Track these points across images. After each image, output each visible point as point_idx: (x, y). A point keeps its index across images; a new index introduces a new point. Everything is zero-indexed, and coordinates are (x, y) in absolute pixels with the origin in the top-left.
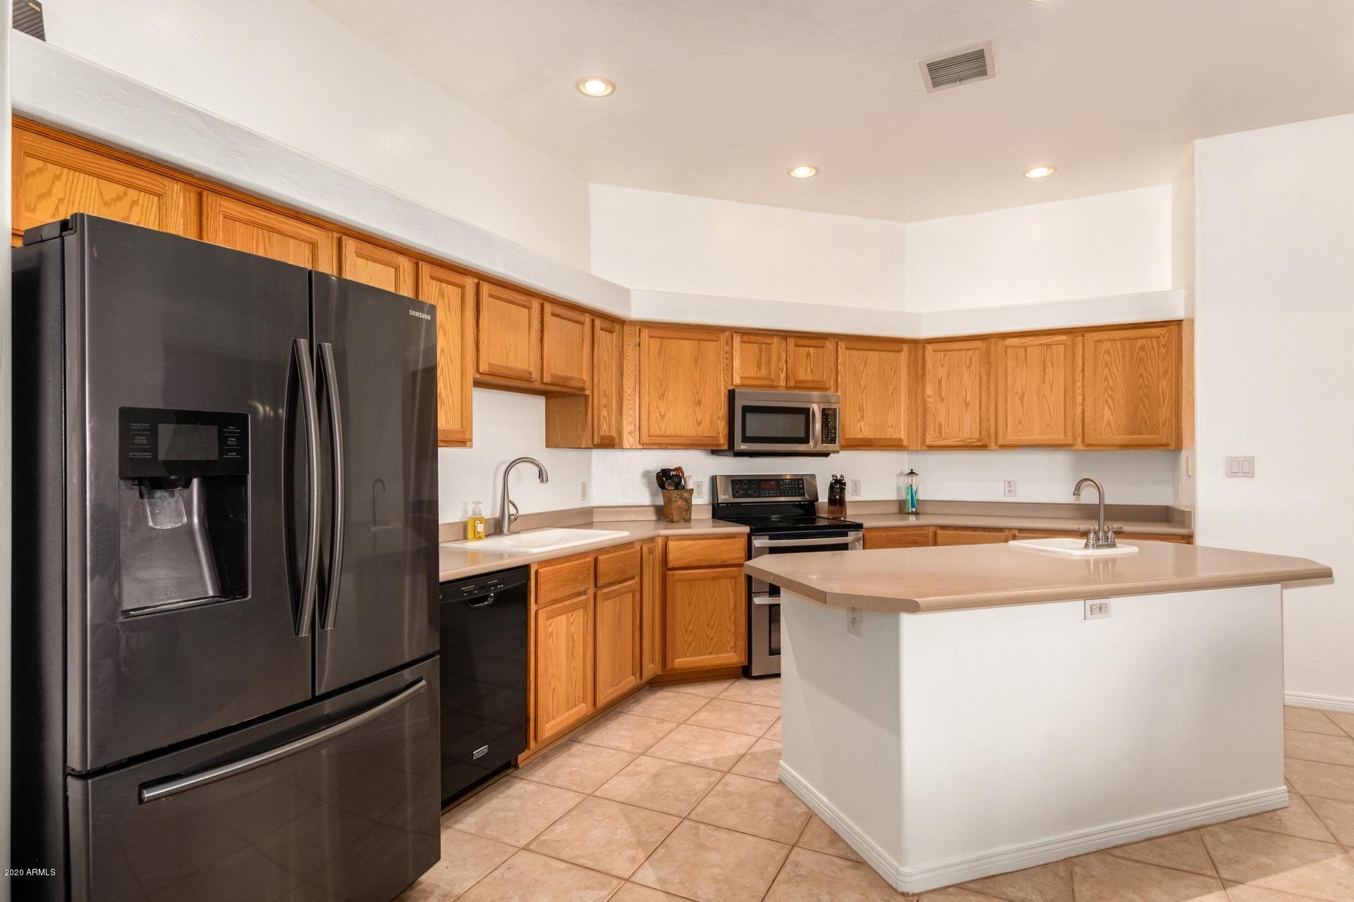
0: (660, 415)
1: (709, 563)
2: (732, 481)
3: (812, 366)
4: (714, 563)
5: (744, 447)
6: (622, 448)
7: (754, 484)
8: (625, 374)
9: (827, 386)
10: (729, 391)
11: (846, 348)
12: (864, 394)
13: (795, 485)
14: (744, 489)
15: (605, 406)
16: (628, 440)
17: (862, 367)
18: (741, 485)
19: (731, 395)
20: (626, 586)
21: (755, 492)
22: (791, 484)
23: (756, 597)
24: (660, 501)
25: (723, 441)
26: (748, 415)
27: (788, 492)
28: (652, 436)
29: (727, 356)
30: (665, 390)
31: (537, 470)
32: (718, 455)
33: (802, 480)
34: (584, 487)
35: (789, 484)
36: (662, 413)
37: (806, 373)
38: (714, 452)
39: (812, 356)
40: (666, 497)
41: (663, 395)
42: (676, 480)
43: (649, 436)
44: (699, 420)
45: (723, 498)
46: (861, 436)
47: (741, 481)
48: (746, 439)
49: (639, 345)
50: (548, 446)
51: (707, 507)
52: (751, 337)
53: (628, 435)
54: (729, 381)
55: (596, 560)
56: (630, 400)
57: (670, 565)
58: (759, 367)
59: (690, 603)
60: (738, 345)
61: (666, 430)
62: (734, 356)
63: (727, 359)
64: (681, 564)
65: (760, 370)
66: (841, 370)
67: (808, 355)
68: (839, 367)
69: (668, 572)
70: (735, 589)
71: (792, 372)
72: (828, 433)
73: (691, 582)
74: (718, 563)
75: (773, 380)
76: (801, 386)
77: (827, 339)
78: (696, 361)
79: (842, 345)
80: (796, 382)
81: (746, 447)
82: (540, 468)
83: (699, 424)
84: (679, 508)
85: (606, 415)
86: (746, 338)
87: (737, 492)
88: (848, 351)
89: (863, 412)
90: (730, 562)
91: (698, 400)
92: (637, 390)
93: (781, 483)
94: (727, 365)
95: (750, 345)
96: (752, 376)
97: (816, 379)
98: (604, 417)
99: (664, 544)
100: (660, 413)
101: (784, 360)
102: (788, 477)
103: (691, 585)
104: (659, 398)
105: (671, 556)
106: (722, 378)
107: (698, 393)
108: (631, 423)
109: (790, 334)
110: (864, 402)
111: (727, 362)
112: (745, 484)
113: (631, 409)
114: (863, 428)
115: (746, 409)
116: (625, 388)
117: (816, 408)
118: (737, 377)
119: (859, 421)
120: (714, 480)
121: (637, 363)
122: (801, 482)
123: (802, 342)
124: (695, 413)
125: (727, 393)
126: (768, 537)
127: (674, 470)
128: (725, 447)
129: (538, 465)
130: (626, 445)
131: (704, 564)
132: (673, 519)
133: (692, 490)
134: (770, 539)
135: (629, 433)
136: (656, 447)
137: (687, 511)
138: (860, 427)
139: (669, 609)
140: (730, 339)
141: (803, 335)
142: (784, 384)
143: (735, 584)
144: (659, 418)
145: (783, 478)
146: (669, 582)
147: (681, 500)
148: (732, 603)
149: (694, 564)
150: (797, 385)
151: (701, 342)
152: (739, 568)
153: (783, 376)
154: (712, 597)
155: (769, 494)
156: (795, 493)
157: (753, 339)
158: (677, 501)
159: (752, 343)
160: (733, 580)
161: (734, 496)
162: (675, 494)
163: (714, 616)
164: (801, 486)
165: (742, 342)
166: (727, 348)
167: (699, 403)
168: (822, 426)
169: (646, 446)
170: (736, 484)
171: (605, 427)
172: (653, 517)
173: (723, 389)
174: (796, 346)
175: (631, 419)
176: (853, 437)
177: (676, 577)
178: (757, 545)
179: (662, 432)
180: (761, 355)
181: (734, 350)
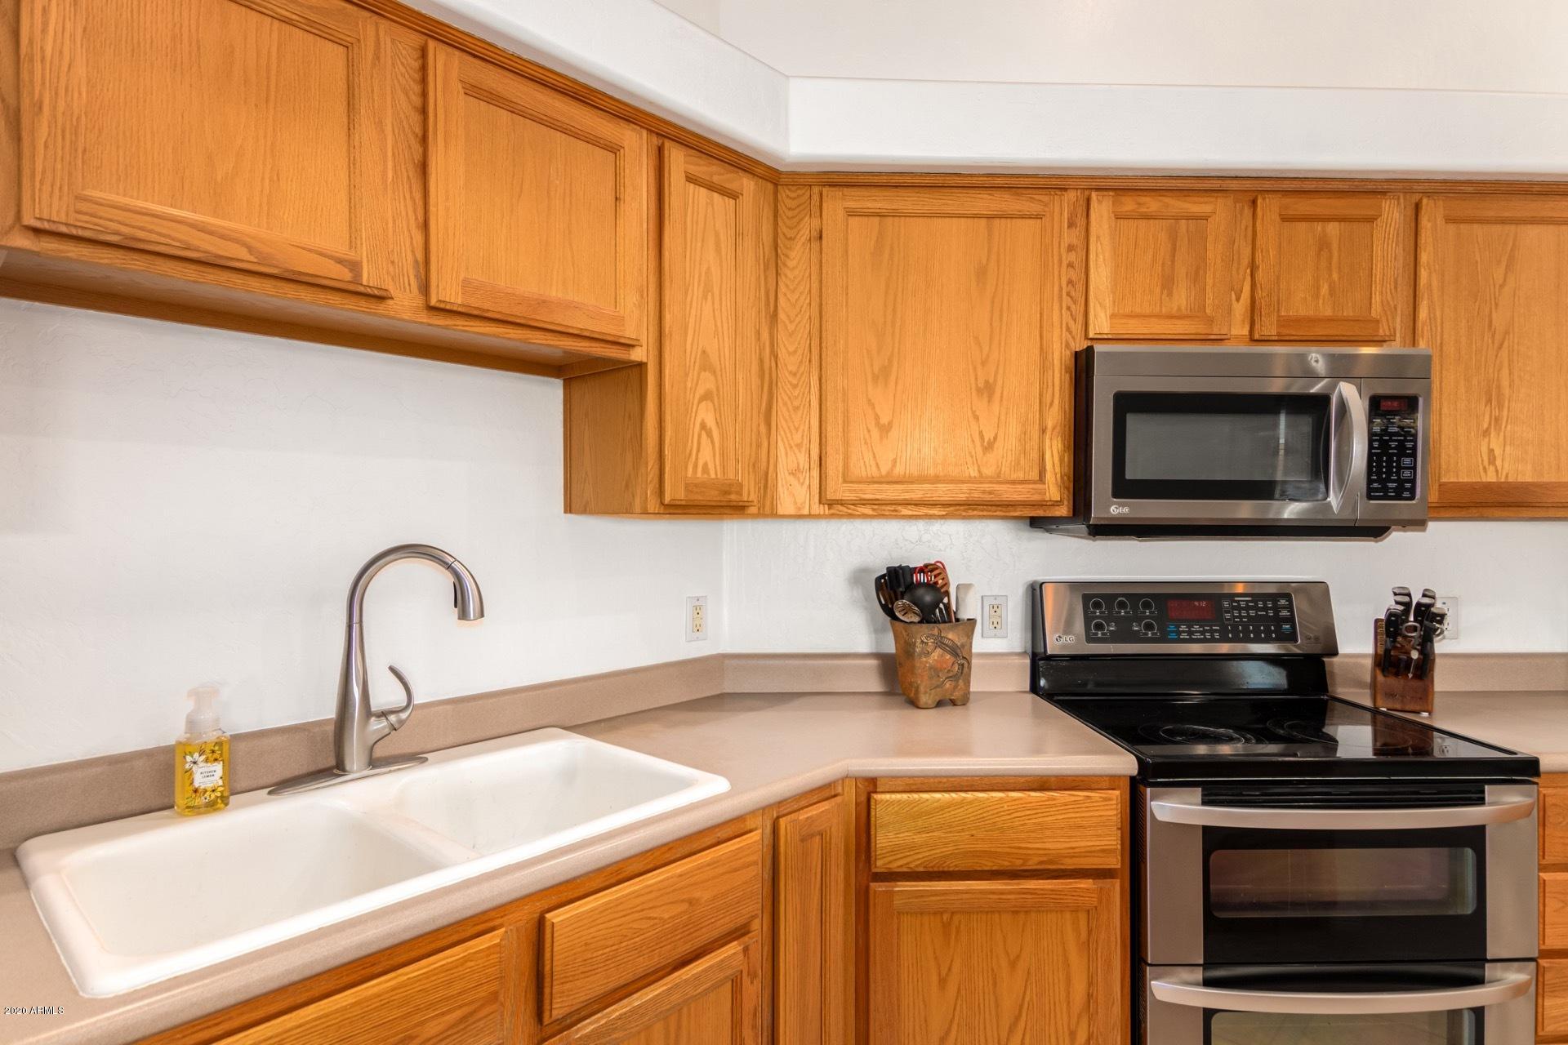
0: (878, 424)
1: (1005, 864)
2: (1086, 598)
3: (1335, 276)
4: (1018, 864)
5: (1118, 510)
6: (774, 515)
7: (1147, 605)
8: (782, 316)
9: (1383, 331)
10: (1077, 355)
11: (1449, 220)
12: (1504, 353)
13: (1265, 608)
14: (1118, 620)
15: (707, 397)
16: (794, 492)
17: (1499, 274)
18: (1110, 608)
19: (1083, 366)
20: (697, 977)
21: (1149, 627)
22: (1256, 608)
23: (1156, 979)
24: (889, 646)
25: (1054, 490)
26: (1133, 422)
27: (1246, 628)
28: (852, 482)
29: (1072, 257)
30: (890, 361)
31: (450, 579)
32: (1049, 531)
33: (1288, 596)
34: (698, 609)
35: (1247, 608)
36: (884, 420)
37: (1317, 296)
38: (1036, 523)
39: (1335, 246)
40: (902, 642)
41: (886, 371)
42: (928, 598)
43: (845, 481)
44: (989, 435)
45: (1057, 642)
46: (1491, 477)
47: (1110, 598)
48: (1124, 488)
49: (821, 237)
50: (569, 508)
51: (1017, 661)
52: (1143, 199)
53: (791, 479)
54: (1077, 328)
55: (541, 923)
56: (795, 386)
57: (880, 865)
58: (1168, 284)
59: (943, 982)
60: (1106, 226)
61: (894, 461)
62: (1092, 257)
63: (1070, 265)
64: (915, 862)
65: (1170, 295)
66: (1430, 285)
67: (1323, 245)
68: (1423, 274)
69: (872, 885)
70: (1088, 946)
71: (1269, 295)
72: (1389, 467)
73: (948, 918)
74: (1032, 864)
75: (1210, 321)
76: (1299, 333)
77: (1384, 193)
78: (981, 273)
79: (1433, 215)
80: (1285, 322)
81: (1126, 510)
82: (457, 576)
83: (989, 447)
84: (935, 670)
85: (711, 422)
86: (1129, 204)
87: (1099, 627)
88: (1452, 228)
89: (1500, 406)
90: (1069, 864)
91: (987, 382)
92: (815, 358)
93: (1226, 604)
94: (1070, 282)
95: (1143, 223)
96: (1148, 311)
97: (1348, 312)
98: (703, 426)
99: (863, 798)
100: (877, 418)
101: (1246, 261)
102: (1240, 589)
103: (946, 926)
104: (875, 378)
105: (883, 839)
106: (1056, 318)
107: (984, 363)
108: (799, 446)
109: (1267, 185)
110: (1505, 371)
111: (1073, 275)
112: (1122, 605)
113: (796, 409)
114: (1498, 452)
115: (1128, 404)
116: (782, 353)
117: (1352, 397)
118: (1102, 315)
119: (1486, 433)
120: (1035, 593)
121: (815, 285)
122: (1283, 602)
123: (1303, 206)
124: (977, 418)
125: (1069, 360)
126: (1197, 793)
127: (922, 570)
128: (1063, 511)
129: (449, 567)
130: (786, 506)
131: (988, 865)
132: (917, 698)
133: (972, 622)
134: (1204, 803)
135: (792, 474)
136: (867, 510)
137: (955, 678)
138: (1491, 451)
139: (877, 999)
140: (1081, 210)
141: (1307, 186)
142: (1246, 331)
143: (1090, 932)
144: (875, 433)
145: (1226, 591)
146: (877, 914)
147: (939, 651)
148: (1079, 988)
149: (952, 865)
150: (1285, 331)
151: (997, 222)
152: (1101, 883)
153: (1240, 308)
154: (1013, 964)
155: (1190, 633)
156: (1268, 632)
157: (1152, 204)
158: (928, 654)
159: (1148, 217)
160: (1082, 917)
161: (1090, 639)
162: (923, 635)
163: (1022, 1024)
164: (1284, 613)
165: (1118, 217)
166: (1072, 237)
167: (987, 390)
168: (1371, 447)
169: (834, 507)
170: (1097, 605)
171: (706, 455)
172: (874, 684)
173: (1056, 347)
174: (1285, 219)
175: (797, 438)
176: (1463, 478)
177: (898, 902)
178: (1162, 816)
179: (884, 472)
180: (1174, 249)
181: (1093, 239)
